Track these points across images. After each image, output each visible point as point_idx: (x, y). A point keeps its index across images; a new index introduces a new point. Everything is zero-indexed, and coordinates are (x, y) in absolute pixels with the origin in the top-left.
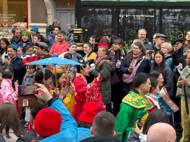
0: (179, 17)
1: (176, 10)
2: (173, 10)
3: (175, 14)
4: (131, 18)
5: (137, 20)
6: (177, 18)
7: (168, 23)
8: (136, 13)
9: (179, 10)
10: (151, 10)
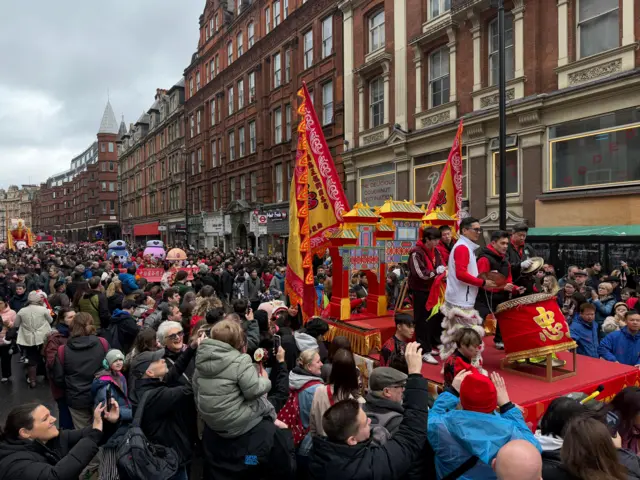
0: (630, 253)
1: (625, 245)
2: (622, 245)
3: (625, 249)
4: (571, 253)
5: (578, 255)
6: (627, 253)
7: (616, 259)
8: (577, 248)
9: (629, 245)
10: (594, 245)
